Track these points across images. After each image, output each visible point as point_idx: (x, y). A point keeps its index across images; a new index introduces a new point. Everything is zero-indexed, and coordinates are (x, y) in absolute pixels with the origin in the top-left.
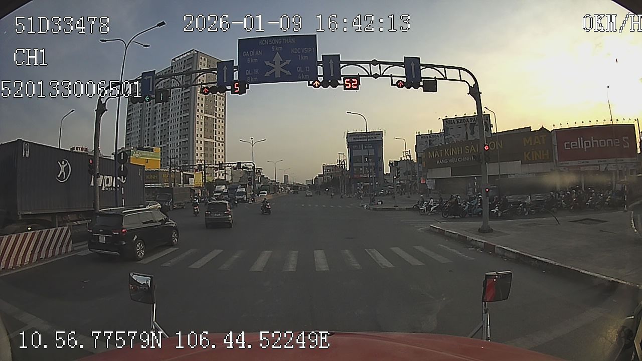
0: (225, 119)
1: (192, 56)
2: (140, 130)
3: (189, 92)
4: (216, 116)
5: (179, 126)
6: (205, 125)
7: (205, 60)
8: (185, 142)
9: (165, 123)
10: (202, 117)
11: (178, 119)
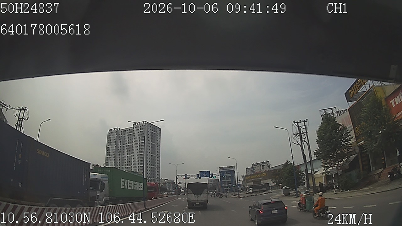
0: (160, 156)
1: (144, 124)
2: (115, 157)
3: (143, 142)
4: (156, 155)
5: (138, 158)
6: (151, 159)
7: (151, 127)
9: (130, 155)
10: (150, 155)
11: (137, 155)
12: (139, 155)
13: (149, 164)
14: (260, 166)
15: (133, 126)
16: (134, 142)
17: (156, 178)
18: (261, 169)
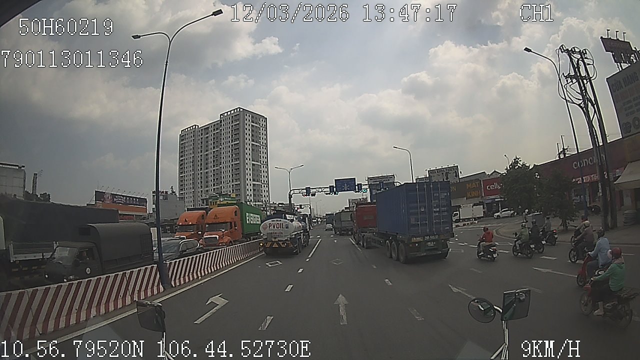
0: (268, 165)
1: (238, 113)
2: (193, 174)
3: (238, 143)
4: (261, 163)
5: (231, 171)
6: (253, 170)
7: (249, 116)
8: (237, 185)
9: (217, 168)
10: (250, 164)
11: (229, 166)
12: (232, 165)
13: (250, 180)
15: (219, 119)
16: (223, 143)
17: (262, 203)
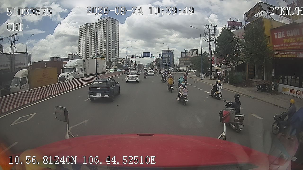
0: (119, 42)
2: (85, 46)
3: (106, 32)
4: (115, 41)
6: (112, 44)
8: (105, 50)
9: (96, 43)
10: (111, 41)
11: (102, 42)
12: (103, 42)
13: (111, 48)
14: (190, 52)
15: (98, 21)
16: (99, 32)
17: (116, 58)
18: (191, 54)
